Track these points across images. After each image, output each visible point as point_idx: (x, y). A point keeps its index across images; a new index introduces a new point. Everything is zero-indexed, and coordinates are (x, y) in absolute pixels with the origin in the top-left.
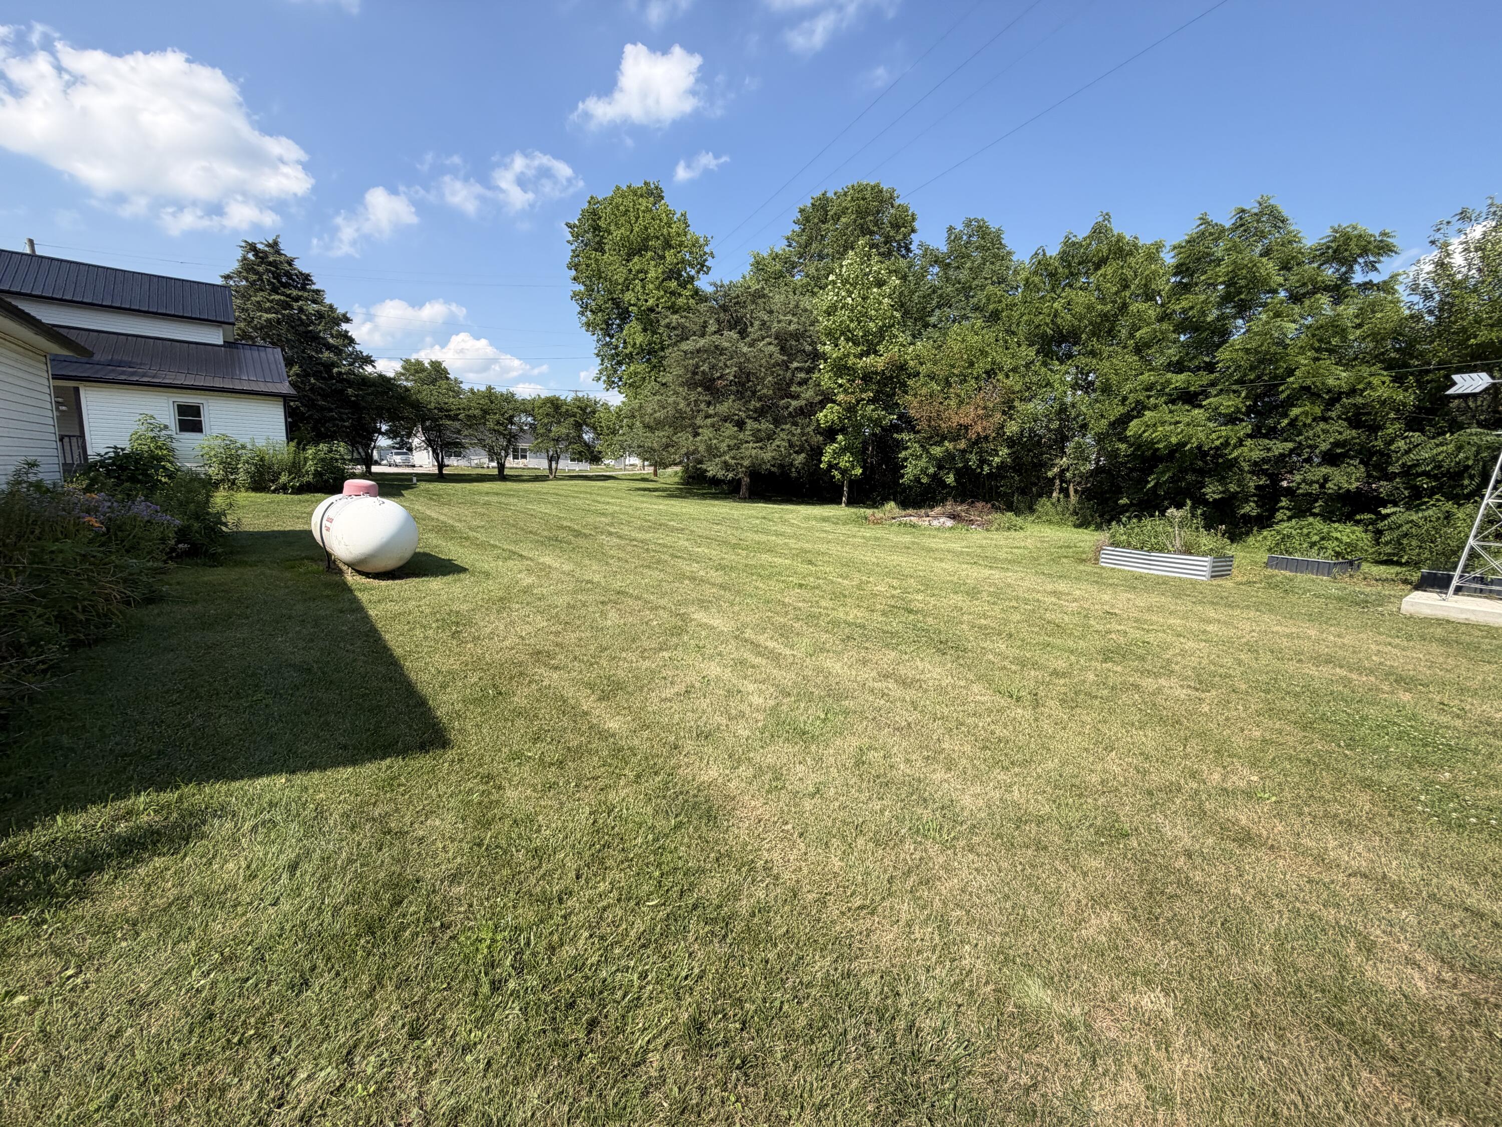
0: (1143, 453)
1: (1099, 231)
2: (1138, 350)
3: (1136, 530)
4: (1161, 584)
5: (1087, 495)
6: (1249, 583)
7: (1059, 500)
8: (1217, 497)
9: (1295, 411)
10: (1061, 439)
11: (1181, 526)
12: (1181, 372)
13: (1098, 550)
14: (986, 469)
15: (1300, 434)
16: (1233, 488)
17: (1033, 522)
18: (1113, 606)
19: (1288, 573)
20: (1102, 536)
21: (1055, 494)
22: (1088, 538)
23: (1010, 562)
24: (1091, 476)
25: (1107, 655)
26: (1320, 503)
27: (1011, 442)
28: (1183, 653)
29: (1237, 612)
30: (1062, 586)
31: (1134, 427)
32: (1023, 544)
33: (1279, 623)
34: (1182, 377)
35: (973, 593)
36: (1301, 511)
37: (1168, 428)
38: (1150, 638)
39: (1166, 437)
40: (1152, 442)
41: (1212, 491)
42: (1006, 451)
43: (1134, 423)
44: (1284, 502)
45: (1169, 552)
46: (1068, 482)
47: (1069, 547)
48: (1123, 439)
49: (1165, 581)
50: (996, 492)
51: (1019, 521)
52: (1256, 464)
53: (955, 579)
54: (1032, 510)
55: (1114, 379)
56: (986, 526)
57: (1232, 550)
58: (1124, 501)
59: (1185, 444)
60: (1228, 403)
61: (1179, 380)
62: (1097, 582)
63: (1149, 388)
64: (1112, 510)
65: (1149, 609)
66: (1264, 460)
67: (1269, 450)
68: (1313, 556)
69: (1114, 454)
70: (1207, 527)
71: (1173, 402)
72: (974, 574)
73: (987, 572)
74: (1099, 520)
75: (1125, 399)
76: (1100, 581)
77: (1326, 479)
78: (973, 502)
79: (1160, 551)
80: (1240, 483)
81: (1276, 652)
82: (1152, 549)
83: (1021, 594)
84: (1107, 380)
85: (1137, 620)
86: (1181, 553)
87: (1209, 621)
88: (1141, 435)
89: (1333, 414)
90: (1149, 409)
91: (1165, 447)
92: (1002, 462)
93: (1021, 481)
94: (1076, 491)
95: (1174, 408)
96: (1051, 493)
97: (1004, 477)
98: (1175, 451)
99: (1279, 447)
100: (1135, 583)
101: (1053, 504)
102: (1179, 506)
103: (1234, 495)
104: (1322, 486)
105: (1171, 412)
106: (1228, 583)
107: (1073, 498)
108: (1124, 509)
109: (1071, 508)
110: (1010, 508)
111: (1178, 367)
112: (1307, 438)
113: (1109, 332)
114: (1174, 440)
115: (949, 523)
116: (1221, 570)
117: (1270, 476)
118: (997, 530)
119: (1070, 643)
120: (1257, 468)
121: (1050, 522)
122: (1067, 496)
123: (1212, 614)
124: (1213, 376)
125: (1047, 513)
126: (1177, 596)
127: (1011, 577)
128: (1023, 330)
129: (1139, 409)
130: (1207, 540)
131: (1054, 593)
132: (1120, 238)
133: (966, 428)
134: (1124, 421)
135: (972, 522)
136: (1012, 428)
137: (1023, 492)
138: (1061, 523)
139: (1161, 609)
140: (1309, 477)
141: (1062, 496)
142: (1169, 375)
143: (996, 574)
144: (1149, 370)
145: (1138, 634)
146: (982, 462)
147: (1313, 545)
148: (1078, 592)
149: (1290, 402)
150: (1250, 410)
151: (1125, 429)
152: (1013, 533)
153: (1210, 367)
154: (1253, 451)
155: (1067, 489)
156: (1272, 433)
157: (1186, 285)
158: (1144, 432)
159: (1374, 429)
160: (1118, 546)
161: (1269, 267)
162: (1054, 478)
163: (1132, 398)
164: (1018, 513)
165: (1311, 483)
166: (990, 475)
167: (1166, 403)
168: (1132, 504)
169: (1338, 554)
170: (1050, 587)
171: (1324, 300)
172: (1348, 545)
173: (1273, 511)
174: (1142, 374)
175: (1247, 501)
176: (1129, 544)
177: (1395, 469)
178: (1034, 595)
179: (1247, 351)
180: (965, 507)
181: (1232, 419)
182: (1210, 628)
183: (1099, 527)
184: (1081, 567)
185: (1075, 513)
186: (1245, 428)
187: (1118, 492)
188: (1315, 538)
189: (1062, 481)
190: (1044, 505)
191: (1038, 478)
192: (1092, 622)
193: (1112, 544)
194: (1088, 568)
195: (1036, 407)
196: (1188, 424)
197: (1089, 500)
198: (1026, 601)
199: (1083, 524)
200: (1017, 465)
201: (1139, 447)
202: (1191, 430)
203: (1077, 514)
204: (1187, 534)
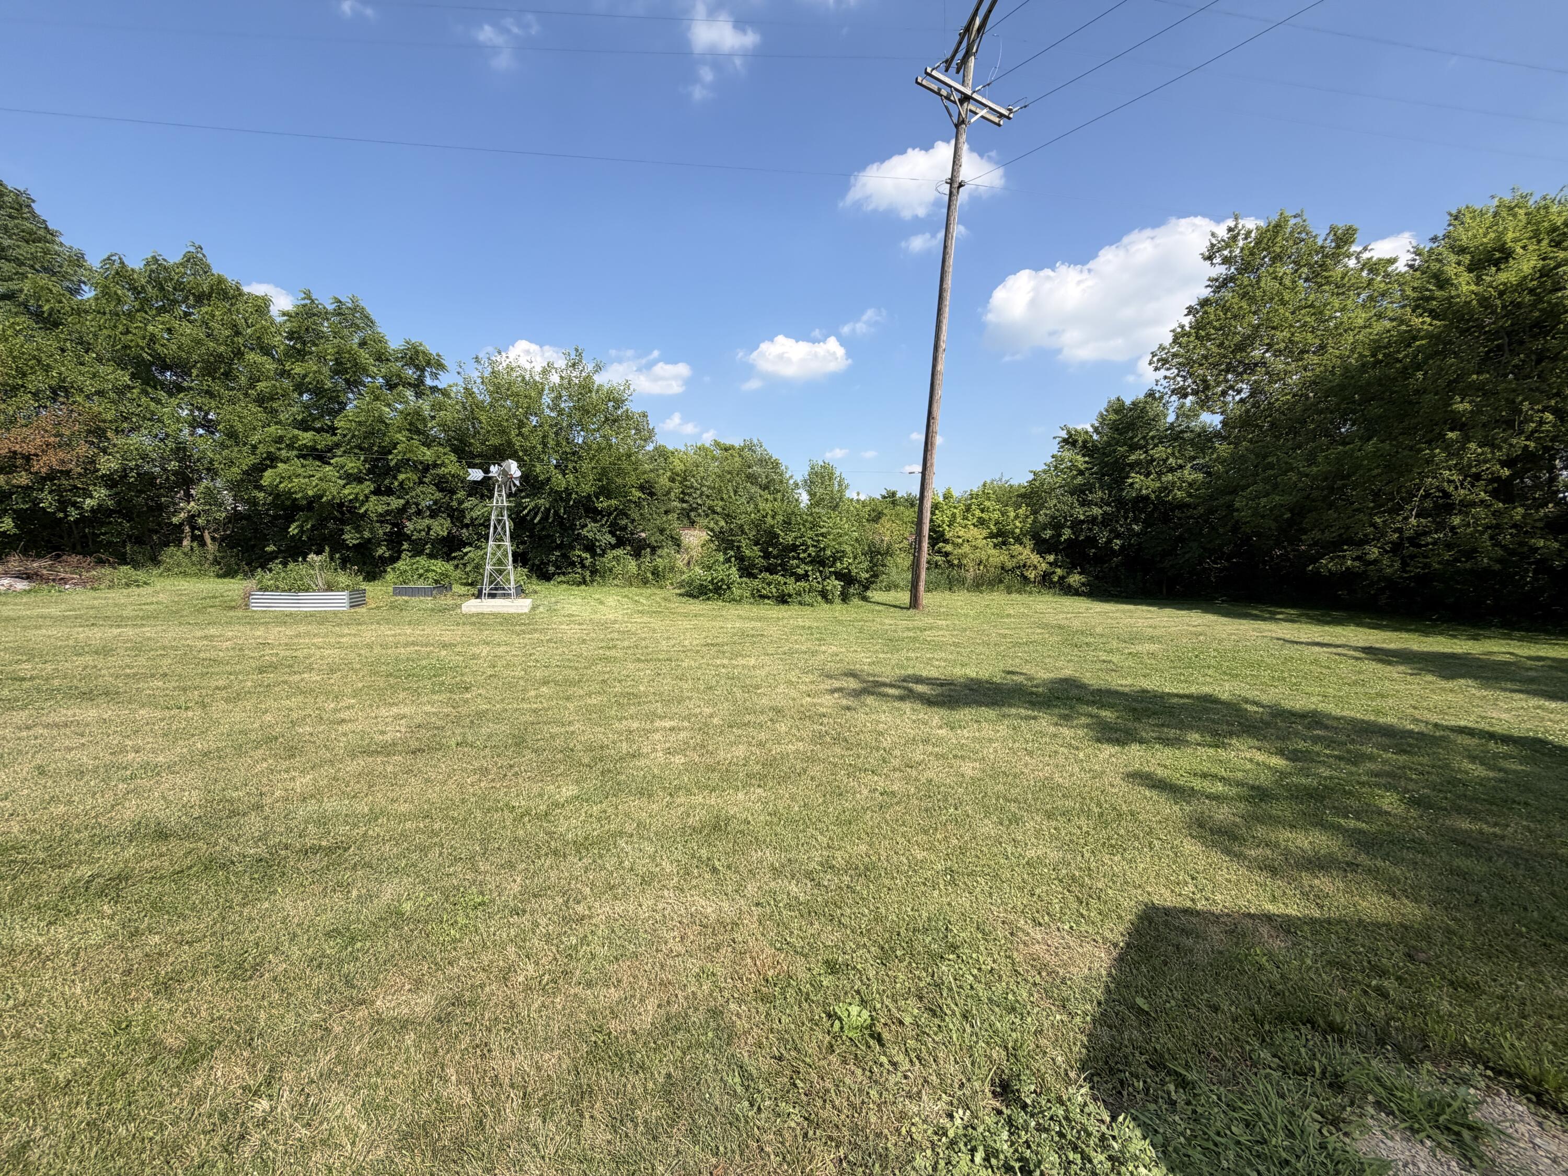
0: (283, 502)
1: (193, 260)
2: (261, 400)
3: (283, 574)
4: (309, 617)
5: (228, 542)
6: (378, 608)
7: (192, 549)
8: (355, 542)
9: (401, 477)
10: (185, 481)
11: (321, 568)
12: (306, 430)
13: (247, 596)
14: (74, 514)
15: (407, 494)
16: (367, 534)
17: (160, 575)
18: (266, 638)
19: (406, 598)
20: (250, 584)
21: (185, 543)
22: (235, 587)
23: (142, 618)
24: (230, 522)
25: (261, 670)
26: (429, 546)
27: (110, 481)
28: (322, 658)
29: (364, 627)
30: (212, 631)
31: (268, 477)
32: (155, 600)
33: (390, 629)
34: (309, 435)
35: (105, 651)
36: (417, 551)
37: (303, 481)
38: (298, 653)
39: (302, 490)
40: (290, 493)
41: (350, 538)
42: (104, 492)
43: (269, 473)
44: (406, 546)
45: (314, 591)
46: (201, 529)
47: (214, 597)
48: (260, 488)
49: (312, 615)
50: (94, 542)
51: (141, 575)
52: (381, 515)
53: (71, 642)
54: (155, 561)
55: (239, 427)
56: (93, 584)
57: (364, 586)
58: (271, 548)
59: (321, 497)
60: (352, 465)
61: (306, 438)
62: (249, 623)
63: (280, 440)
64: (260, 558)
65: (298, 636)
66: (388, 513)
67: (389, 504)
68: (421, 584)
69: (253, 502)
70: (344, 568)
71: (304, 457)
72: (97, 635)
73: (116, 631)
74: (246, 568)
75: (254, 447)
76: (253, 622)
77: (429, 529)
78: (58, 556)
79: (307, 591)
80: (372, 530)
81: (384, 646)
82: (300, 590)
83: (167, 643)
84: (232, 427)
85: (286, 645)
86: (326, 590)
87: (343, 636)
88: (277, 486)
89: (426, 480)
90: (282, 461)
91: (302, 498)
92: (100, 505)
93: (131, 528)
94: (213, 539)
95: (305, 462)
96: (181, 541)
97: (102, 524)
98: (312, 502)
99: (396, 503)
100: (285, 619)
101: (185, 554)
102: (318, 553)
103: (369, 540)
104: (428, 533)
105: (303, 466)
106: (363, 610)
107: (211, 546)
108: (272, 557)
109: (211, 557)
110: (123, 561)
111: (304, 426)
112: (412, 497)
113: (227, 375)
114: (310, 493)
115: (21, 585)
116: (357, 600)
117: (394, 525)
118: (110, 587)
119: (228, 668)
120: (382, 518)
121: (185, 574)
122: (203, 544)
123: (346, 631)
124: (335, 439)
125: (179, 565)
126: (321, 623)
127: (148, 632)
128: (102, 345)
129: (272, 460)
130: (343, 579)
131: (206, 637)
132: (221, 280)
133: (27, 458)
134: (259, 469)
135: (64, 581)
136: (108, 464)
137: (139, 541)
138: (201, 574)
139: (308, 634)
140: (419, 527)
141: (195, 544)
142: (296, 432)
143: (129, 632)
144: (276, 423)
145: (288, 653)
146: (63, 504)
147: (421, 576)
148: (230, 634)
149: (398, 468)
150: (369, 471)
151: (261, 478)
152: (134, 590)
153: (332, 430)
154: (376, 506)
155: (202, 536)
156: (389, 492)
157: (299, 351)
158: (281, 482)
159: (452, 492)
160: (266, 590)
161: (364, 356)
162: (181, 524)
163: (261, 449)
164: (136, 565)
165: (420, 531)
166: (82, 520)
167: (298, 457)
168: (280, 551)
169: (436, 582)
170: (199, 634)
171: (409, 394)
172: (441, 574)
173: (400, 552)
174: (269, 425)
175: (379, 545)
176: (277, 588)
177: (467, 521)
178: (183, 642)
179: (360, 423)
180: (45, 562)
181: (359, 479)
182: (344, 640)
183: (247, 576)
184: (231, 613)
185: (216, 562)
186: (368, 487)
187: (265, 540)
188: (421, 571)
189: (193, 528)
190: (170, 554)
191: (159, 524)
192: (246, 652)
193: (260, 590)
194: (239, 613)
195: (141, 440)
196: (321, 479)
197: (232, 548)
198: (176, 649)
199: (229, 573)
200: (124, 509)
201: (278, 496)
202: (324, 485)
203: (219, 564)
204: (329, 575)
